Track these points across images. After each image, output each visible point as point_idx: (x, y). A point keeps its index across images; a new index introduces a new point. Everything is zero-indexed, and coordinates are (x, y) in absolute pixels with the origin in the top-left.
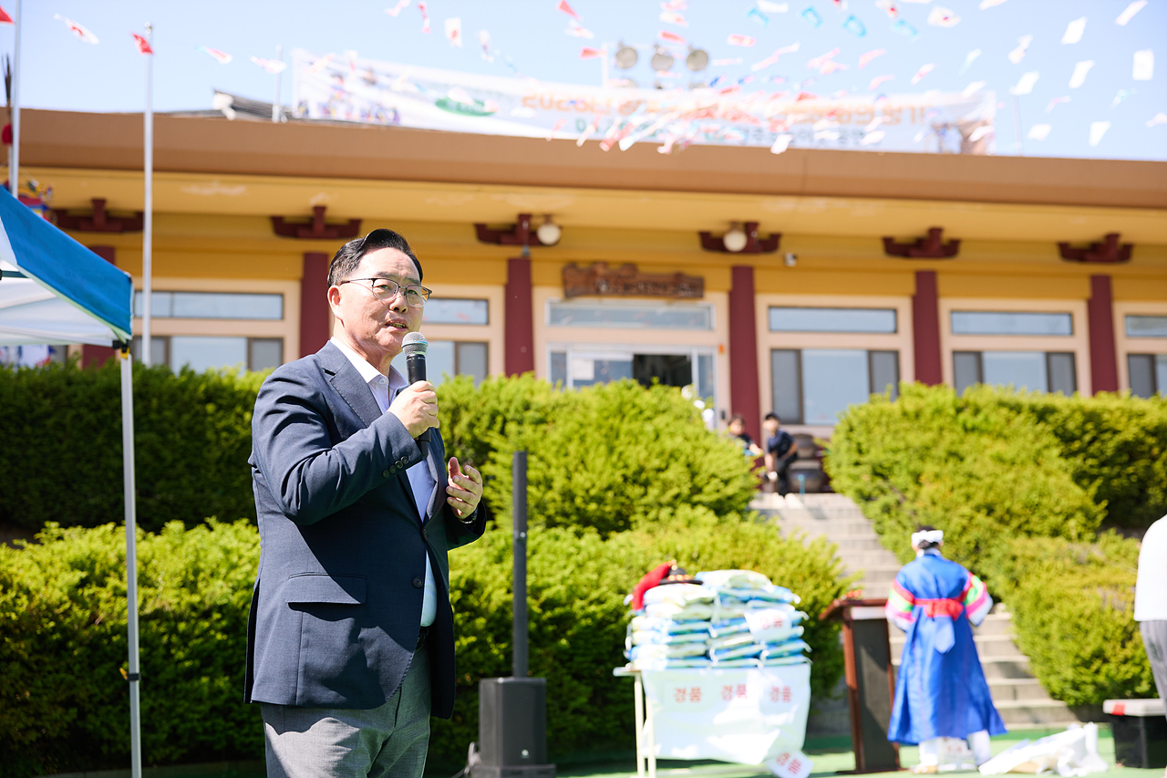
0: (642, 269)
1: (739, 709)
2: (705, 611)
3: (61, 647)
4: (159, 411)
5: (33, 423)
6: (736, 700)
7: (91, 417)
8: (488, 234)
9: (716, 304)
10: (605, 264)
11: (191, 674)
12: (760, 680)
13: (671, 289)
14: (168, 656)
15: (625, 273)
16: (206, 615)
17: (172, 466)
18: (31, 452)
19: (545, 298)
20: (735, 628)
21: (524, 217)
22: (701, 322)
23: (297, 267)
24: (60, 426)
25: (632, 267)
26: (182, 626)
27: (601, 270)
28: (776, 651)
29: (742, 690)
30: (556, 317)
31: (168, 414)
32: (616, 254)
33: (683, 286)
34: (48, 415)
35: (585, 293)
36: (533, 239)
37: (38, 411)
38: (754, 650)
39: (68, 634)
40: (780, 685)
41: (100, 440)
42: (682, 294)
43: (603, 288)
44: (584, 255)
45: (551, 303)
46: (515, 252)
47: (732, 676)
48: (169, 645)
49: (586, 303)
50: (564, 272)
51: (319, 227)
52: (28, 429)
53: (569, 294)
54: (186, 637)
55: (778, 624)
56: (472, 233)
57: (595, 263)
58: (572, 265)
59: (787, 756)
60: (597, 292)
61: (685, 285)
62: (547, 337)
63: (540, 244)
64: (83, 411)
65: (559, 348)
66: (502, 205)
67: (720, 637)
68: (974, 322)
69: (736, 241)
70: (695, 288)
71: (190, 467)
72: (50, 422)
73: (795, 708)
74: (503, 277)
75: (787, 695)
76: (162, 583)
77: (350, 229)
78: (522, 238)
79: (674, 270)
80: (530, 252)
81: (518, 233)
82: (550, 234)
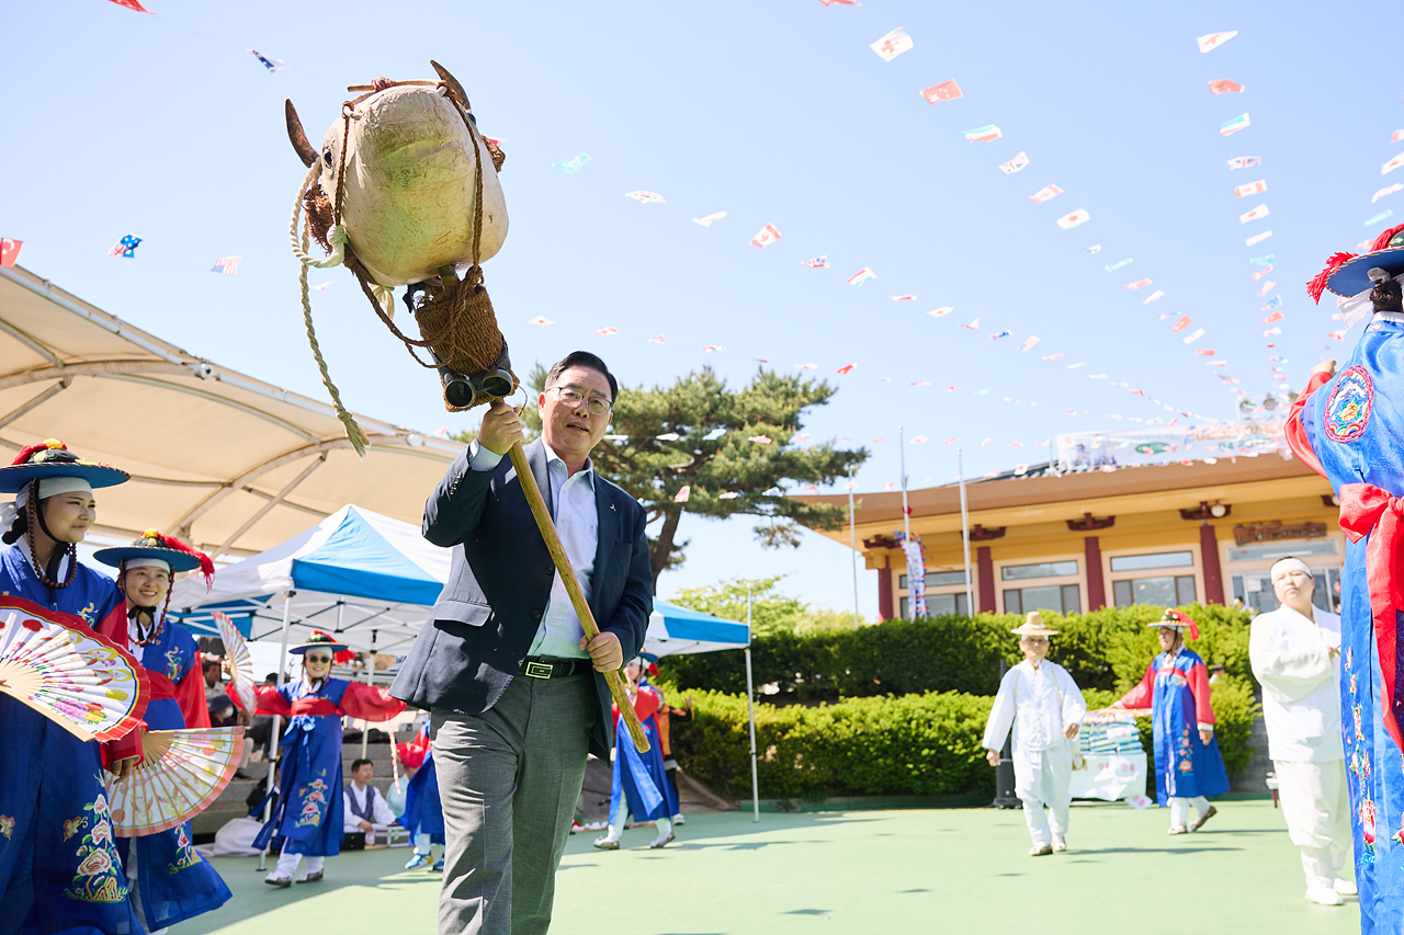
0: (1284, 523)
1: (1105, 774)
3: (823, 747)
4: (957, 637)
5: (903, 646)
6: (1105, 770)
7: (927, 642)
8: (1186, 514)
9: (1335, 538)
10: (1261, 523)
11: (877, 758)
12: (1116, 762)
13: (1304, 532)
14: (868, 750)
15: (1273, 527)
16: (882, 733)
17: (964, 662)
18: (903, 660)
19: (1226, 547)
20: (1102, 736)
21: (1203, 503)
22: (1329, 549)
23: (1082, 545)
24: (913, 647)
25: (1278, 522)
26: (872, 739)
27: (1257, 527)
28: (1125, 747)
29: (1107, 765)
30: (1235, 557)
31: (960, 638)
32: (1267, 517)
34: (909, 642)
35: (1249, 541)
36: (1210, 515)
37: (905, 641)
38: (1113, 746)
39: (826, 741)
40: (1128, 764)
41: (931, 653)
42: (1312, 534)
43: (1260, 537)
44: (1246, 520)
45: (1230, 549)
46: (1201, 523)
47: (1103, 759)
48: (868, 746)
49: (1251, 547)
50: (1235, 530)
51: (1089, 524)
52: (901, 650)
53: (1239, 543)
54: (874, 742)
55: (1124, 735)
56: (1179, 514)
57: (1254, 523)
58: (1240, 526)
59: (1137, 797)
60: (1257, 540)
61: (1313, 529)
62: (1229, 569)
63: (1213, 517)
64: (922, 639)
65: (1237, 574)
66: (1192, 499)
67: (1094, 741)
70: (1321, 529)
71: (971, 663)
72: (910, 646)
73: (1137, 774)
74: (1199, 538)
75: (1132, 768)
76: (869, 720)
77: (1109, 522)
78: (1204, 514)
79: (1303, 521)
80: (1210, 522)
81: (1202, 512)
82: (1218, 511)
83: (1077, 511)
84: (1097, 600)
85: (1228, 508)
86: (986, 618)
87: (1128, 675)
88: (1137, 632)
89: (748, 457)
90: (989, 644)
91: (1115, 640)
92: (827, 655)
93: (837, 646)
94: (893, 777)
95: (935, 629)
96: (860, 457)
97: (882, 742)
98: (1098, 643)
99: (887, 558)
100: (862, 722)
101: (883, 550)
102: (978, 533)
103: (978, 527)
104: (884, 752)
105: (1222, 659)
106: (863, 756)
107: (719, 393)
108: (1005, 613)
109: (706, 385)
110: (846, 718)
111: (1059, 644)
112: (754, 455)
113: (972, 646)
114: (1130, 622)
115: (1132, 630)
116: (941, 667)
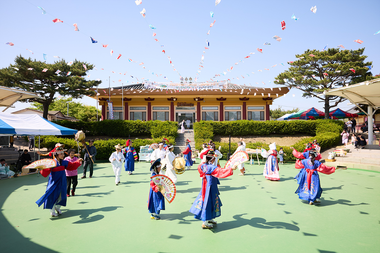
0: (186, 103)
2: (144, 148)
4: (120, 125)
6: (147, 156)
7: (113, 125)
8: (169, 99)
9: (196, 107)
10: (182, 102)
15: (184, 103)
19: (175, 106)
22: (194, 109)
23: (147, 104)
27: (182, 103)
30: (177, 109)
33: (191, 105)
41: (114, 128)
43: (182, 105)
44: (180, 102)
46: (171, 101)
47: (147, 154)
49: (180, 107)
51: (149, 100)
53: (178, 106)
56: (167, 99)
58: (178, 103)
62: (175, 111)
65: (177, 112)
66: (170, 97)
68: (228, 108)
69: (197, 100)
70: (193, 105)
74: (170, 104)
76: (101, 145)
77: (153, 99)
78: (172, 100)
79: (190, 103)
80: (173, 101)
81: (171, 99)
82: (175, 100)
83: (147, 97)
84: (149, 118)
85: (176, 99)
86: (126, 121)
87: (154, 134)
88: (156, 126)
89: (74, 84)
90: (126, 127)
91: (152, 127)
92: (91, 127)
93: (93, 125)
94: (106, 156)
95: (115, 123)
96: (100, 82)
97: (104, 150)
98: (149, 127)
99: (104, 103)
100: (100, 146)
101: (104, 101)
102: (125, 99)
103: (125, 98)
104: (104, 152)
105: (171, 133)
106: (100, 152)
107: (66, 66)
108: (130, 120)
109: (63, 64)
110: (96, 145)
111: (141, 127)
112: (75, 84)
113: (123, 127)
114: (155, 124)
115: (155, 126)
116: (116, 131)
